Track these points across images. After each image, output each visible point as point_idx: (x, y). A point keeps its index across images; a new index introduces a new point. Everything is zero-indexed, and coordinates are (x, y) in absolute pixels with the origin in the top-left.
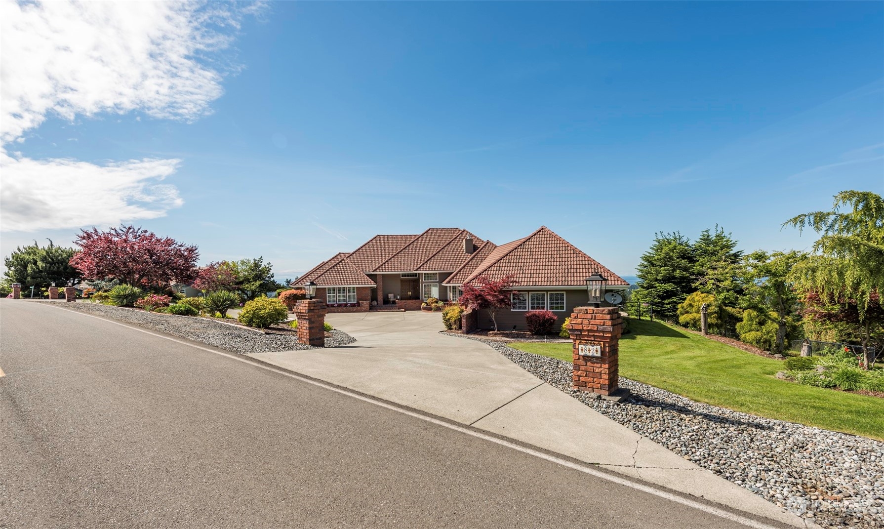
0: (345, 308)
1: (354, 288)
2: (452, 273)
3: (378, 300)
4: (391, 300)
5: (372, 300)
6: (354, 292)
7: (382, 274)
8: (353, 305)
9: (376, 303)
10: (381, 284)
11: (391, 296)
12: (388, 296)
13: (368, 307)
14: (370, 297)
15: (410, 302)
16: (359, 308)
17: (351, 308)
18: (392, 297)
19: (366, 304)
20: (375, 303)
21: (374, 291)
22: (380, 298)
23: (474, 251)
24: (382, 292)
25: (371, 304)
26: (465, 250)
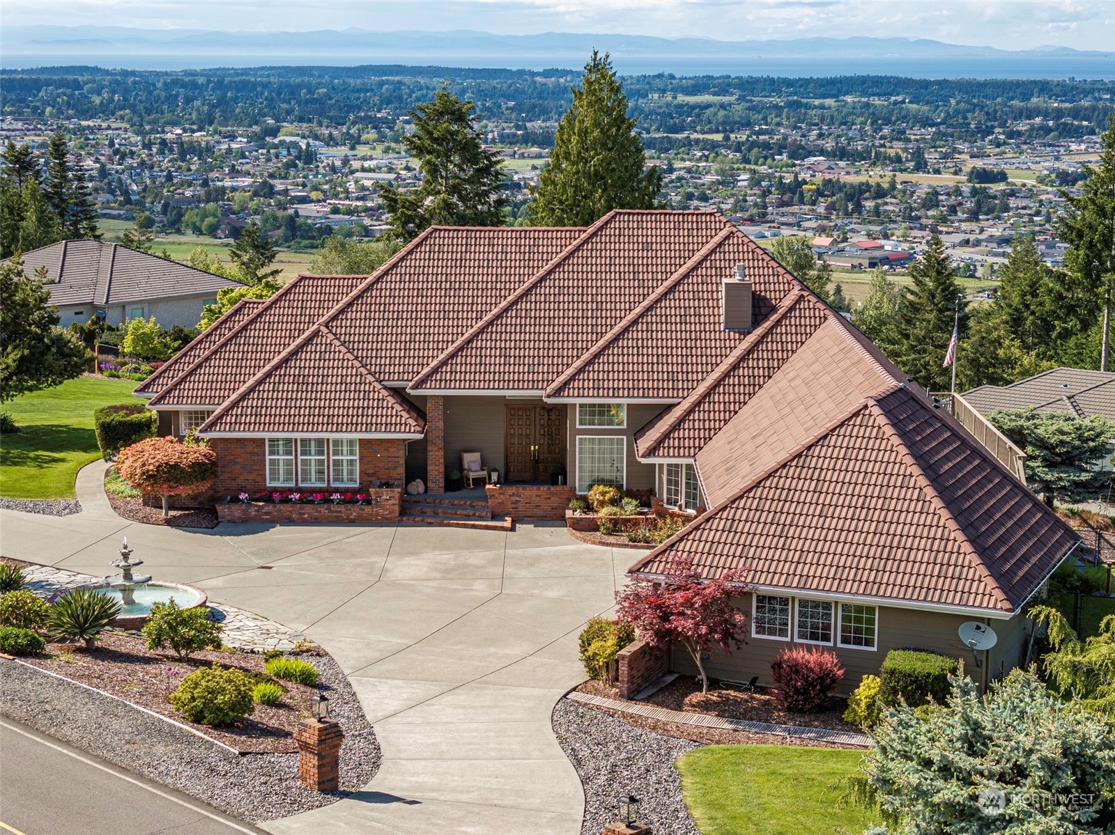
0: (323, 509)
1: (351, 442)
2: (670, 407)
3: (430, 477)
4: (472, 475)
5: (410, 478)
6: (352, 453)
7: (445, 398)
8: (350, 497)
9: (421, 488)
10: (441, 424)
11: (471, 460)
12: (460, 460)
13: (397, 508)
14: (401, 470)
15: (530, 494)
16: (368, 509)
17: (342, 508)
18: (476, 466)
19: (389, 499)
20: (417, 487)
21: (416, 450)
22: (436, 469)
23: (756, 323)
24: (441, 453)
25: (407, 493)
26: (722, 319)
